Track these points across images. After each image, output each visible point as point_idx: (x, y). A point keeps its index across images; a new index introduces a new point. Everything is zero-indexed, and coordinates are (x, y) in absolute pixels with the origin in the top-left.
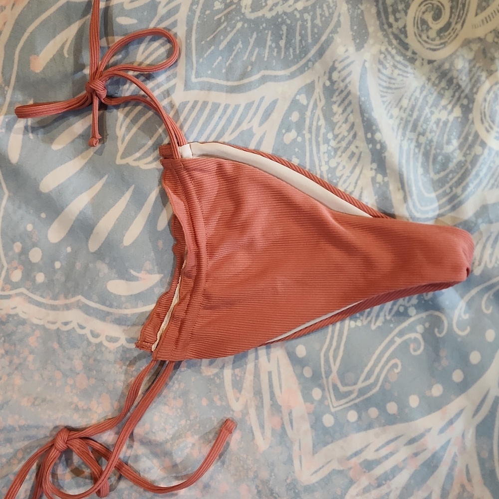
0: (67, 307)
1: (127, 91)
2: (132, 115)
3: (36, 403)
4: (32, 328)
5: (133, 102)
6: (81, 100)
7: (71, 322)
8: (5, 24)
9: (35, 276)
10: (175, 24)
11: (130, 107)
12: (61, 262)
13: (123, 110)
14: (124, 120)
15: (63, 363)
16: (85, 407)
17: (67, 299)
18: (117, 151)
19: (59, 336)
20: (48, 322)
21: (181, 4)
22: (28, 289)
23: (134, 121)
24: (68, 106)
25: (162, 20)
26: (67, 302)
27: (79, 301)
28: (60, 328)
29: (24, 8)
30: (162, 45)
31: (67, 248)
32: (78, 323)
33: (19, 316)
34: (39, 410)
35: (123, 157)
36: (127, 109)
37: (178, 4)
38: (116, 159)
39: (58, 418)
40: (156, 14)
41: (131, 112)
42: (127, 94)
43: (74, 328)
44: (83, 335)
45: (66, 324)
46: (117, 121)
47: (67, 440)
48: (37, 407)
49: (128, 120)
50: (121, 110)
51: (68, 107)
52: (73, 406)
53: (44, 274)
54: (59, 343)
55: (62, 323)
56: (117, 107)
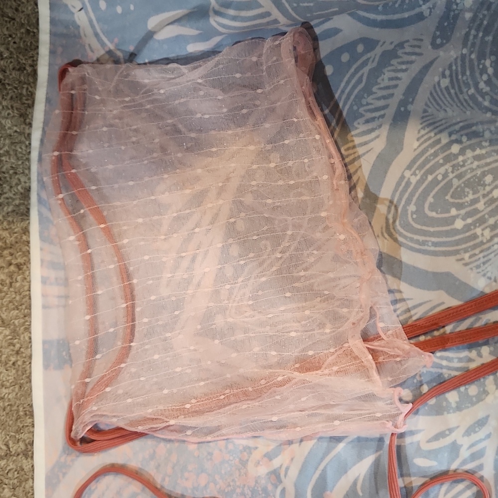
8: (292, 459)
10: (481, 467)
21: (486, 447)
25: (464, 462)
29: (313, 446)
30: (468, 488)
37: (484, 448)
40: (457, 456)
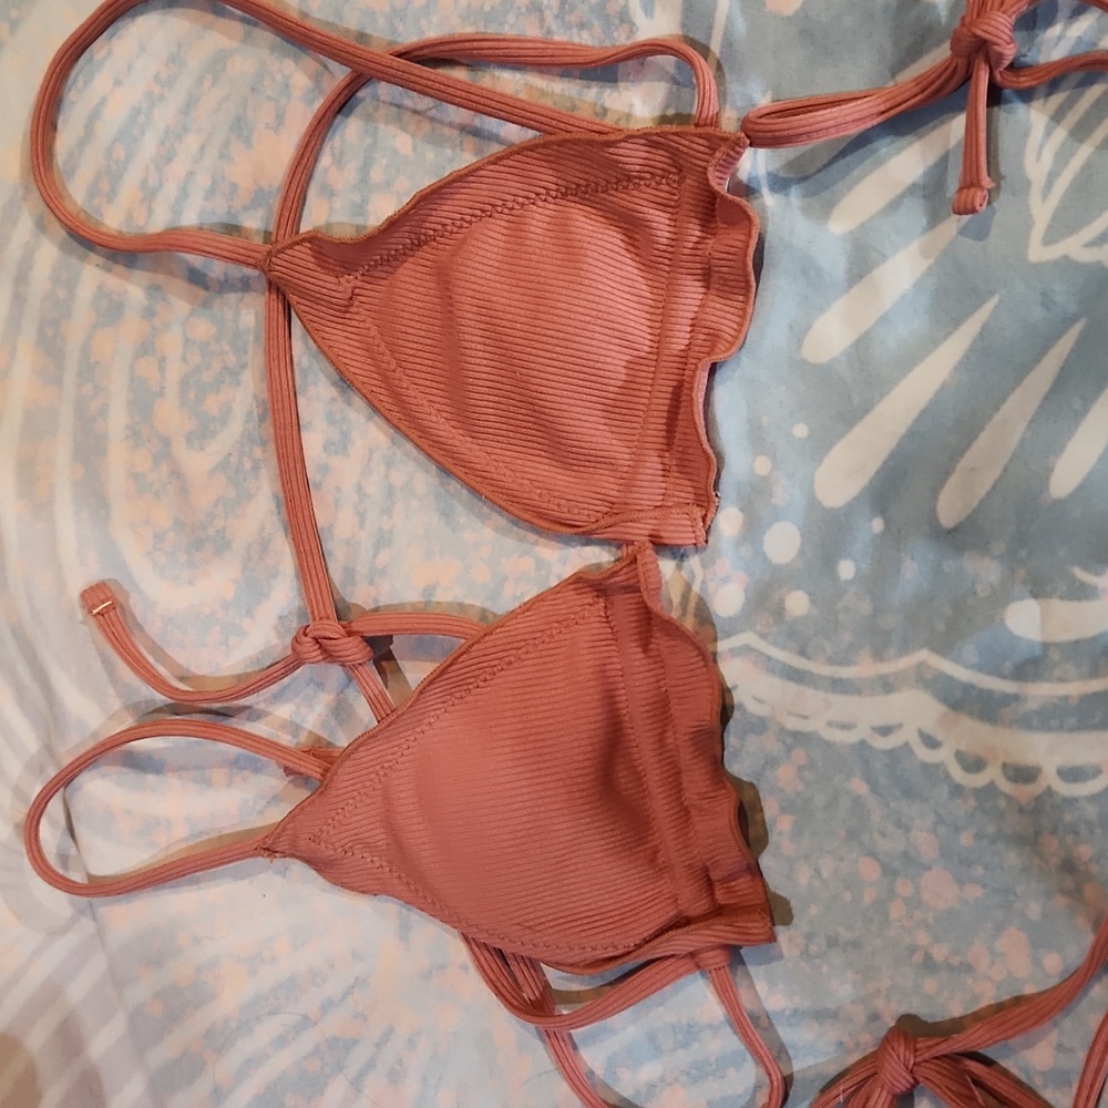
0: (887, 685)
1: (1056, 44)
2: (1073, 117)
3: (813, 949)
4: (784, 743)
5: (1077, 77)
6: (932, 83)
7: (900, 726)
9: (782, 601)
11: (1068, 93)
12: (855, 561)
13: (1045, 104)
14: (1048, 133)
15: (883, 834)
16: (955, 961)
17: (882, 660)
18: (1028, 224)
19: (868, 762)
20: (830, 724)
22: (763, 636)
23: (1080, 132)
24: (888, 105)
26: (885, 668)
27: (921, 665)
28: (870, 741)
31: (870, 520)
32: (920, 731)
33: (745, 710)
34: (825, 969)
35: (1049, 240)
36: (1058, 99)
38: (1026, 248)
39: (879, 991)
41: (1070, 108)
42: (1057, 54)
43: (907, 744)
44: (936, 766)
45: (885, 731)
46: (1026, 135)
47: (914, 1064)
48: (817, 961)
49: (1061, 133)
50: (1037, 104)
51: (889, 110)
52: (918, 957)
53: (810, 594)
54: (868, 781)
55: (873, 729)
56: (1026, 96)
